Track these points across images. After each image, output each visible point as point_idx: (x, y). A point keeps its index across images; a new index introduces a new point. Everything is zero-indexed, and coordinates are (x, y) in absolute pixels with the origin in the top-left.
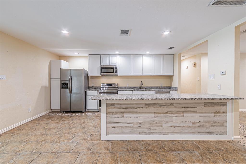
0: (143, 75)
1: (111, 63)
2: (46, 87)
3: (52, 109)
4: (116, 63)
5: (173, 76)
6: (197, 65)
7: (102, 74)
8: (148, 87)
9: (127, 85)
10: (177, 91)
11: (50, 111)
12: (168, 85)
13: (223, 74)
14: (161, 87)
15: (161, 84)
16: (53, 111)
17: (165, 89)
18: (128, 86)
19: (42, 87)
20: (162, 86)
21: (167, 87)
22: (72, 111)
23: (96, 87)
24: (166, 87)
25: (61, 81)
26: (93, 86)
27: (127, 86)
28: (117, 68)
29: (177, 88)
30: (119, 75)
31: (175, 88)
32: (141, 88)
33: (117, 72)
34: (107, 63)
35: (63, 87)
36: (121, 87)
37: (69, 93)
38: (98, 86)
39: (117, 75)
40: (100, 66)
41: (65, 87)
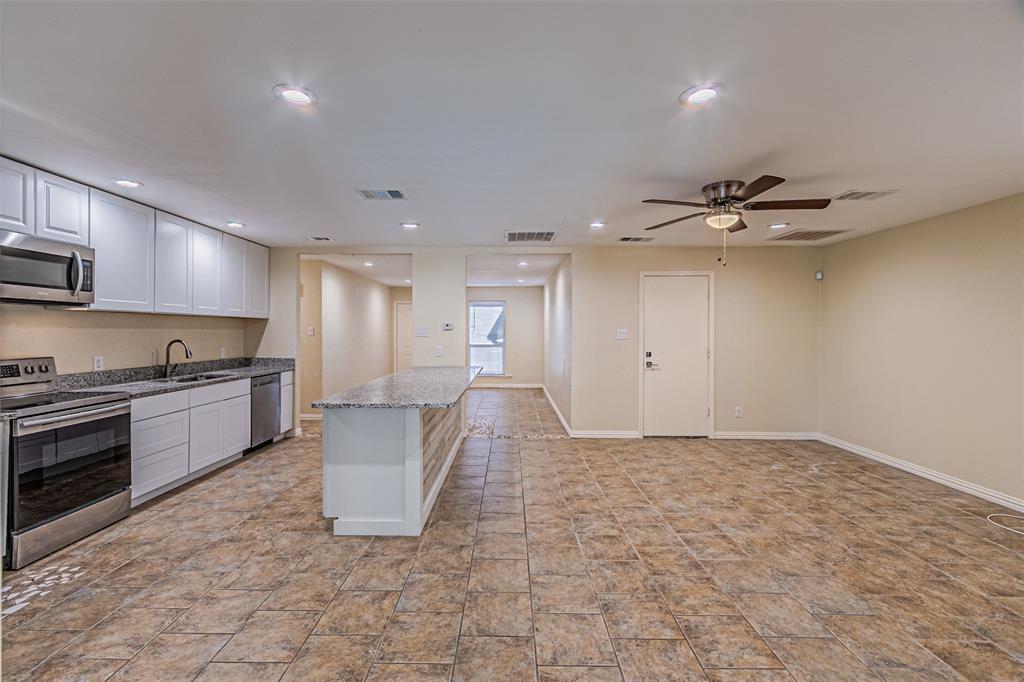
0: (194, 313)
1: (50, 227)
4: (76, 233)
5: (266, 319)
6: (306, 290)
8: (185, 365)
9: (99, 361)
10: (294, 370)
12: (241, 354)
13: (447, 328)
14: (224, 362)
18: (102, 369)
21: (238, 358)
24: (234, 360)
27: (96, 369)
28: (89, 266)
29: (293, 360)
30: (93, 307)
31: (280, 360)
32: (161, 373)
33: (88, 288)
34: (17, 220)
36: (67, 377)
39: (81, 304)
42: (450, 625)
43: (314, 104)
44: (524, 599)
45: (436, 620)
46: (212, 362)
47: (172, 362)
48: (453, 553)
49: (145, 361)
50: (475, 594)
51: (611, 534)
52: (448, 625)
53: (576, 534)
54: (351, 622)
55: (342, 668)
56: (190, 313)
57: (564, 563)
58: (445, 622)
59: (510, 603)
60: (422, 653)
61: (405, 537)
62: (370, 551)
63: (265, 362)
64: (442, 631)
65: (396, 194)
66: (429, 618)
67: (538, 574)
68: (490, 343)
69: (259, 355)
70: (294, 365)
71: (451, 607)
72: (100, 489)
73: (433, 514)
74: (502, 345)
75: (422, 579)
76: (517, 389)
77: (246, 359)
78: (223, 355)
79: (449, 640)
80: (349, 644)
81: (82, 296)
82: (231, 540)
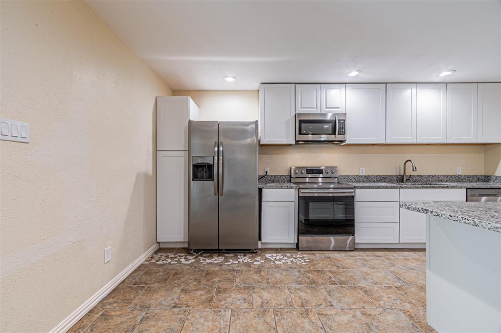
1: (327, 108)
2: (146, 176)
3: (159, 242)
4: (338, 108)
8: (421, 176)
9: (362, 170)
11: (154, 247)
12: (481, 172)
14: (459, 177)
15: (458, 168)
16: (162, 246)
18: (364, 174)
19: (138, 175)
20: (460, 174)
21: (477, 176)
22: (222, 250)
23: (276, 177)
25: (190, 158)
26: (267, 172)
27: (361, 174)
28: (343, 122)
30: (348, 142)
32: (402, 180)
33: (343, 133)
34: (314, 108)
35: (197, 178)
36: (345, 177)
37: (215, 195)
38: (281, 175)
39: (342, 141)
40: (295, 115)
41: (203, 178)
46: (447, 176)
47: (408, 174)
69: (497, 174)
77: (485, 176)
78: (460, 172)
81: (339, 137)
82: (366, 292)
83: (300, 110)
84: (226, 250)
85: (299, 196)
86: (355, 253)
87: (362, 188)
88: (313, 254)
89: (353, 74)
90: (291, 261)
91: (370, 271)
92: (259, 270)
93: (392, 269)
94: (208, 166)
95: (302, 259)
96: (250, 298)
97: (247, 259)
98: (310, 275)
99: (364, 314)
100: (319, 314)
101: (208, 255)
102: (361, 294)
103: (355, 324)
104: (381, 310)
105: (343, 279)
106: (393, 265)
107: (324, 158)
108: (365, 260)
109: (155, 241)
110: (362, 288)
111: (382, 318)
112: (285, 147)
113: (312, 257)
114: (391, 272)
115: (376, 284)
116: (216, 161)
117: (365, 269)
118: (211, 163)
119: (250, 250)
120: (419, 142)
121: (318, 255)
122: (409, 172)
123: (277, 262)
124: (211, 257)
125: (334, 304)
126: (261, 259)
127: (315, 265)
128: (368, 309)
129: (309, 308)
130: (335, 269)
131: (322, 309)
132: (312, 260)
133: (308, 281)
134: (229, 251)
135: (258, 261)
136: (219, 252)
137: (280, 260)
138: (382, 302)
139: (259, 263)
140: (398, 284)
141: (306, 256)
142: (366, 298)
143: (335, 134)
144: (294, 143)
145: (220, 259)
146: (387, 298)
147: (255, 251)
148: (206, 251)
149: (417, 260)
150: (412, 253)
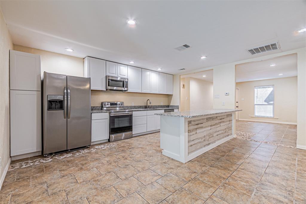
1: (120, 75)
3: (11, 157)
4: (125, 76)
5: (172, 95)
6: (186, 86)
7: (109, 88)
8: (152, 106)
10: (178, 109)
12: (167, 104)
13: (227, 94)
16: (14, 159)
17: (164, 107)
18: (133, 105)
24: (165, 106)
28: (127, 82)
29: (178, 106)
30: (128, 91)
31: (175, 106)
32: (146, 107)
33: (127, 87)
34: (114, 74)
35: (51, 109)
36: (126, 107)
37: (65, 118)
38: (97, 106)
39: (126, 91)
40: (106, 76)
41: (56, 108)
42: (165, 194)
43: (136, 24)
44: (200, 202)
45: (163, 190)
46: (159, 106)
47: (148, 105)
48: (190, 173)
49: (143, 104)
50: (183, 190)
51: (281, 200)
52: (164, 194)
53: (255, 190)
54: (143, 178)
55: (129, 188)
56: (150, 93)
57: (235, 199)
58: (165, 193)
59: (193, 200)
60: (149, 197)
61: (180, 162)
62: (167, 162)
63: (172, 106)
64: (161, 194)
65: (186, 46)
66: (161, 189)
67: (216, 196)
68: (266, 104)
69: (171, 105)
70: (179, 108)
71: (171, 189)
72: (126, 130)
73: (196, 158)
74: (273, 104)
75: (172, 176)
76: (281, 124)
77: (168, 106)
78: (162, 104)
79: (160, 199)
80: (137, 183)
81: (126, 89)
82: (142, 148)
83: (108, 74)
84: (71, 150)
85: (110, 116)
86: (133, 138)
87: (135, 111)
88: (117, 142)
89: (132, 63)
90: (109, 146)
91: (140, 142)
92: (96, 153)
93: (147, 140)
94: (59, 101)
95: (113, 145)
96: (100, 162)
97: (86, 151)
98: (120, 149)
99: (144, 153)
100: (130, 157)
101: (59, 155)
102: (141, 149)
103: (142, 156)
104: (147, 151)
105: (133, 147)
106: (146, 139)
107: (118, 98)
108: (137, 140)
109: (9, 156)
110: (140, 147)
111: (148, 153)
112: (99, 92)
113: (117, 143)
114: (147, 141)
115: (144, 145)
116: (66, 99)
117: (138, 142)
118: (62, 99)
119: (85, 147)
120: (152, 93)
121: (119, 142)
122: (149, 104)
123: (103, 148)
124: (62, 155)
125: (133, 154)
126: (94, 149)
127: (120, 145)
128: (144, 152)
129: (126, 157)
130: (128, 145)
131: (130, 156)
132: (118, 144)
133: (121, 150)
134: (72, 150)
135: (93, 150)
136: (66, 151)
137: (104, 147)
138: (147, 149)
139: (94, 151)
140: (150, 144)
141: (115, 143)
142: (142, 149)
143: (124, 87)
144: (105, 90)
145: (70, 155)
146: (148, 148)
147: (88, 147)
148: (56, 153)
149: (153, 136)
150: (151, 135)
